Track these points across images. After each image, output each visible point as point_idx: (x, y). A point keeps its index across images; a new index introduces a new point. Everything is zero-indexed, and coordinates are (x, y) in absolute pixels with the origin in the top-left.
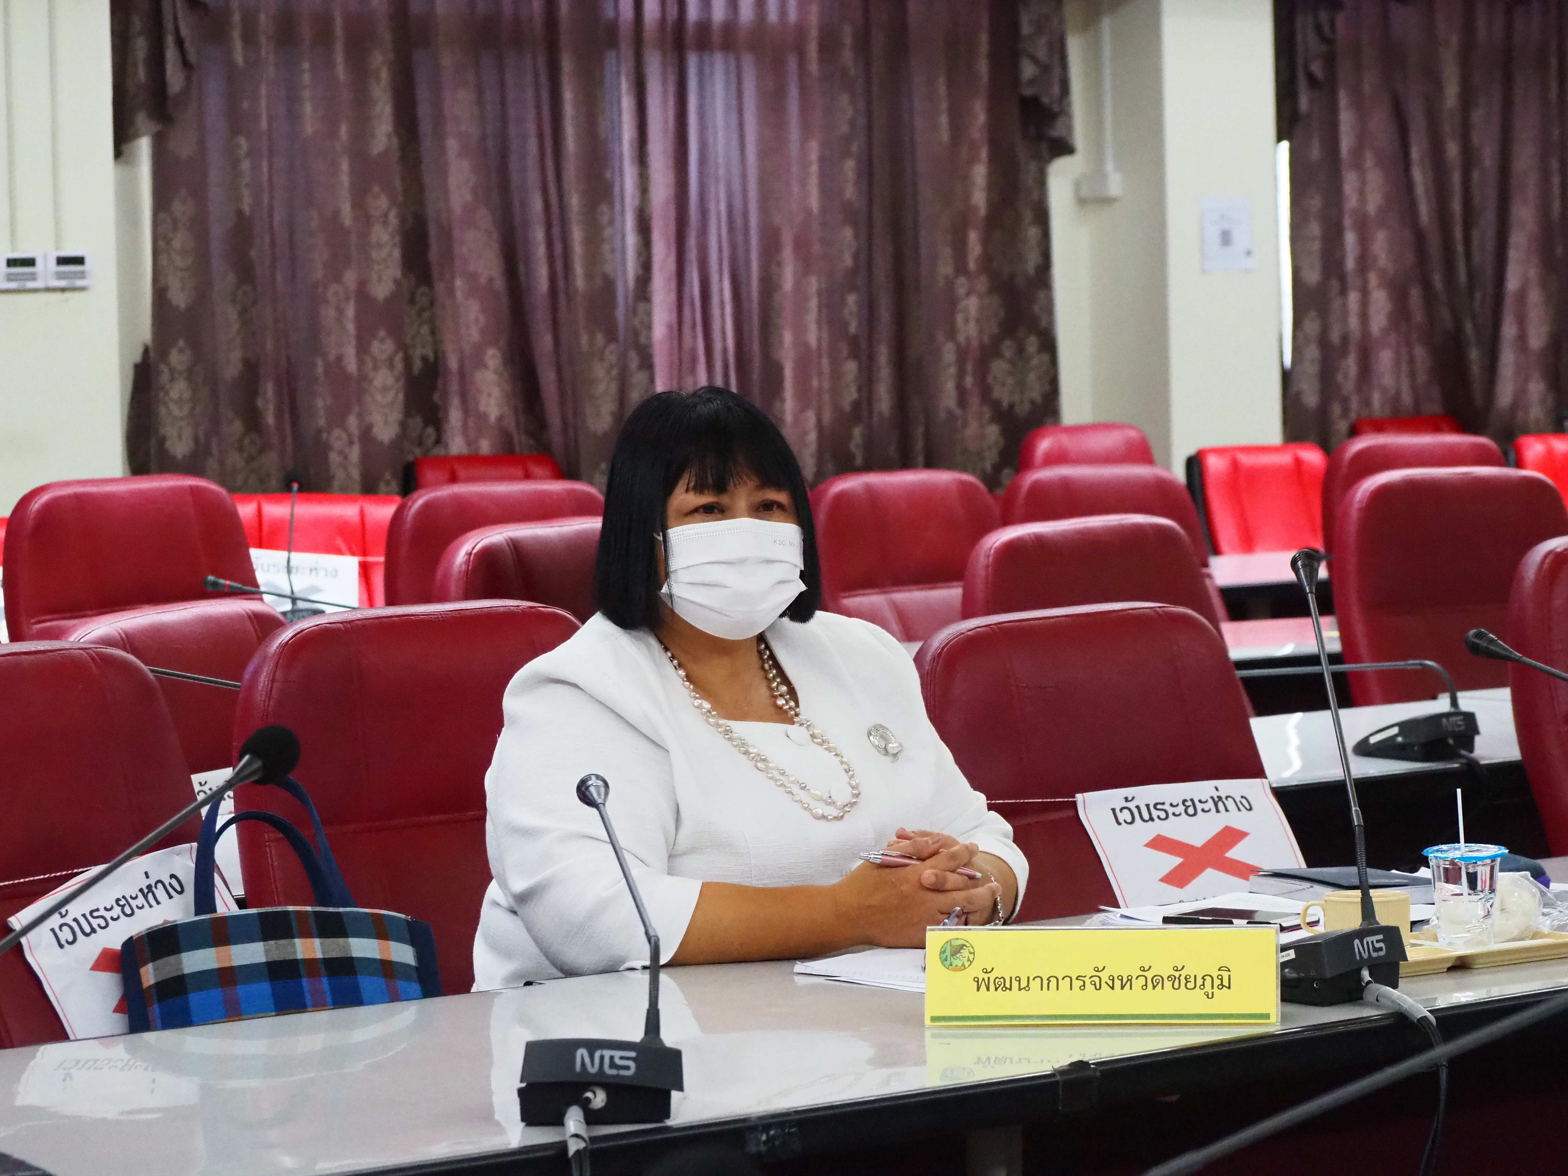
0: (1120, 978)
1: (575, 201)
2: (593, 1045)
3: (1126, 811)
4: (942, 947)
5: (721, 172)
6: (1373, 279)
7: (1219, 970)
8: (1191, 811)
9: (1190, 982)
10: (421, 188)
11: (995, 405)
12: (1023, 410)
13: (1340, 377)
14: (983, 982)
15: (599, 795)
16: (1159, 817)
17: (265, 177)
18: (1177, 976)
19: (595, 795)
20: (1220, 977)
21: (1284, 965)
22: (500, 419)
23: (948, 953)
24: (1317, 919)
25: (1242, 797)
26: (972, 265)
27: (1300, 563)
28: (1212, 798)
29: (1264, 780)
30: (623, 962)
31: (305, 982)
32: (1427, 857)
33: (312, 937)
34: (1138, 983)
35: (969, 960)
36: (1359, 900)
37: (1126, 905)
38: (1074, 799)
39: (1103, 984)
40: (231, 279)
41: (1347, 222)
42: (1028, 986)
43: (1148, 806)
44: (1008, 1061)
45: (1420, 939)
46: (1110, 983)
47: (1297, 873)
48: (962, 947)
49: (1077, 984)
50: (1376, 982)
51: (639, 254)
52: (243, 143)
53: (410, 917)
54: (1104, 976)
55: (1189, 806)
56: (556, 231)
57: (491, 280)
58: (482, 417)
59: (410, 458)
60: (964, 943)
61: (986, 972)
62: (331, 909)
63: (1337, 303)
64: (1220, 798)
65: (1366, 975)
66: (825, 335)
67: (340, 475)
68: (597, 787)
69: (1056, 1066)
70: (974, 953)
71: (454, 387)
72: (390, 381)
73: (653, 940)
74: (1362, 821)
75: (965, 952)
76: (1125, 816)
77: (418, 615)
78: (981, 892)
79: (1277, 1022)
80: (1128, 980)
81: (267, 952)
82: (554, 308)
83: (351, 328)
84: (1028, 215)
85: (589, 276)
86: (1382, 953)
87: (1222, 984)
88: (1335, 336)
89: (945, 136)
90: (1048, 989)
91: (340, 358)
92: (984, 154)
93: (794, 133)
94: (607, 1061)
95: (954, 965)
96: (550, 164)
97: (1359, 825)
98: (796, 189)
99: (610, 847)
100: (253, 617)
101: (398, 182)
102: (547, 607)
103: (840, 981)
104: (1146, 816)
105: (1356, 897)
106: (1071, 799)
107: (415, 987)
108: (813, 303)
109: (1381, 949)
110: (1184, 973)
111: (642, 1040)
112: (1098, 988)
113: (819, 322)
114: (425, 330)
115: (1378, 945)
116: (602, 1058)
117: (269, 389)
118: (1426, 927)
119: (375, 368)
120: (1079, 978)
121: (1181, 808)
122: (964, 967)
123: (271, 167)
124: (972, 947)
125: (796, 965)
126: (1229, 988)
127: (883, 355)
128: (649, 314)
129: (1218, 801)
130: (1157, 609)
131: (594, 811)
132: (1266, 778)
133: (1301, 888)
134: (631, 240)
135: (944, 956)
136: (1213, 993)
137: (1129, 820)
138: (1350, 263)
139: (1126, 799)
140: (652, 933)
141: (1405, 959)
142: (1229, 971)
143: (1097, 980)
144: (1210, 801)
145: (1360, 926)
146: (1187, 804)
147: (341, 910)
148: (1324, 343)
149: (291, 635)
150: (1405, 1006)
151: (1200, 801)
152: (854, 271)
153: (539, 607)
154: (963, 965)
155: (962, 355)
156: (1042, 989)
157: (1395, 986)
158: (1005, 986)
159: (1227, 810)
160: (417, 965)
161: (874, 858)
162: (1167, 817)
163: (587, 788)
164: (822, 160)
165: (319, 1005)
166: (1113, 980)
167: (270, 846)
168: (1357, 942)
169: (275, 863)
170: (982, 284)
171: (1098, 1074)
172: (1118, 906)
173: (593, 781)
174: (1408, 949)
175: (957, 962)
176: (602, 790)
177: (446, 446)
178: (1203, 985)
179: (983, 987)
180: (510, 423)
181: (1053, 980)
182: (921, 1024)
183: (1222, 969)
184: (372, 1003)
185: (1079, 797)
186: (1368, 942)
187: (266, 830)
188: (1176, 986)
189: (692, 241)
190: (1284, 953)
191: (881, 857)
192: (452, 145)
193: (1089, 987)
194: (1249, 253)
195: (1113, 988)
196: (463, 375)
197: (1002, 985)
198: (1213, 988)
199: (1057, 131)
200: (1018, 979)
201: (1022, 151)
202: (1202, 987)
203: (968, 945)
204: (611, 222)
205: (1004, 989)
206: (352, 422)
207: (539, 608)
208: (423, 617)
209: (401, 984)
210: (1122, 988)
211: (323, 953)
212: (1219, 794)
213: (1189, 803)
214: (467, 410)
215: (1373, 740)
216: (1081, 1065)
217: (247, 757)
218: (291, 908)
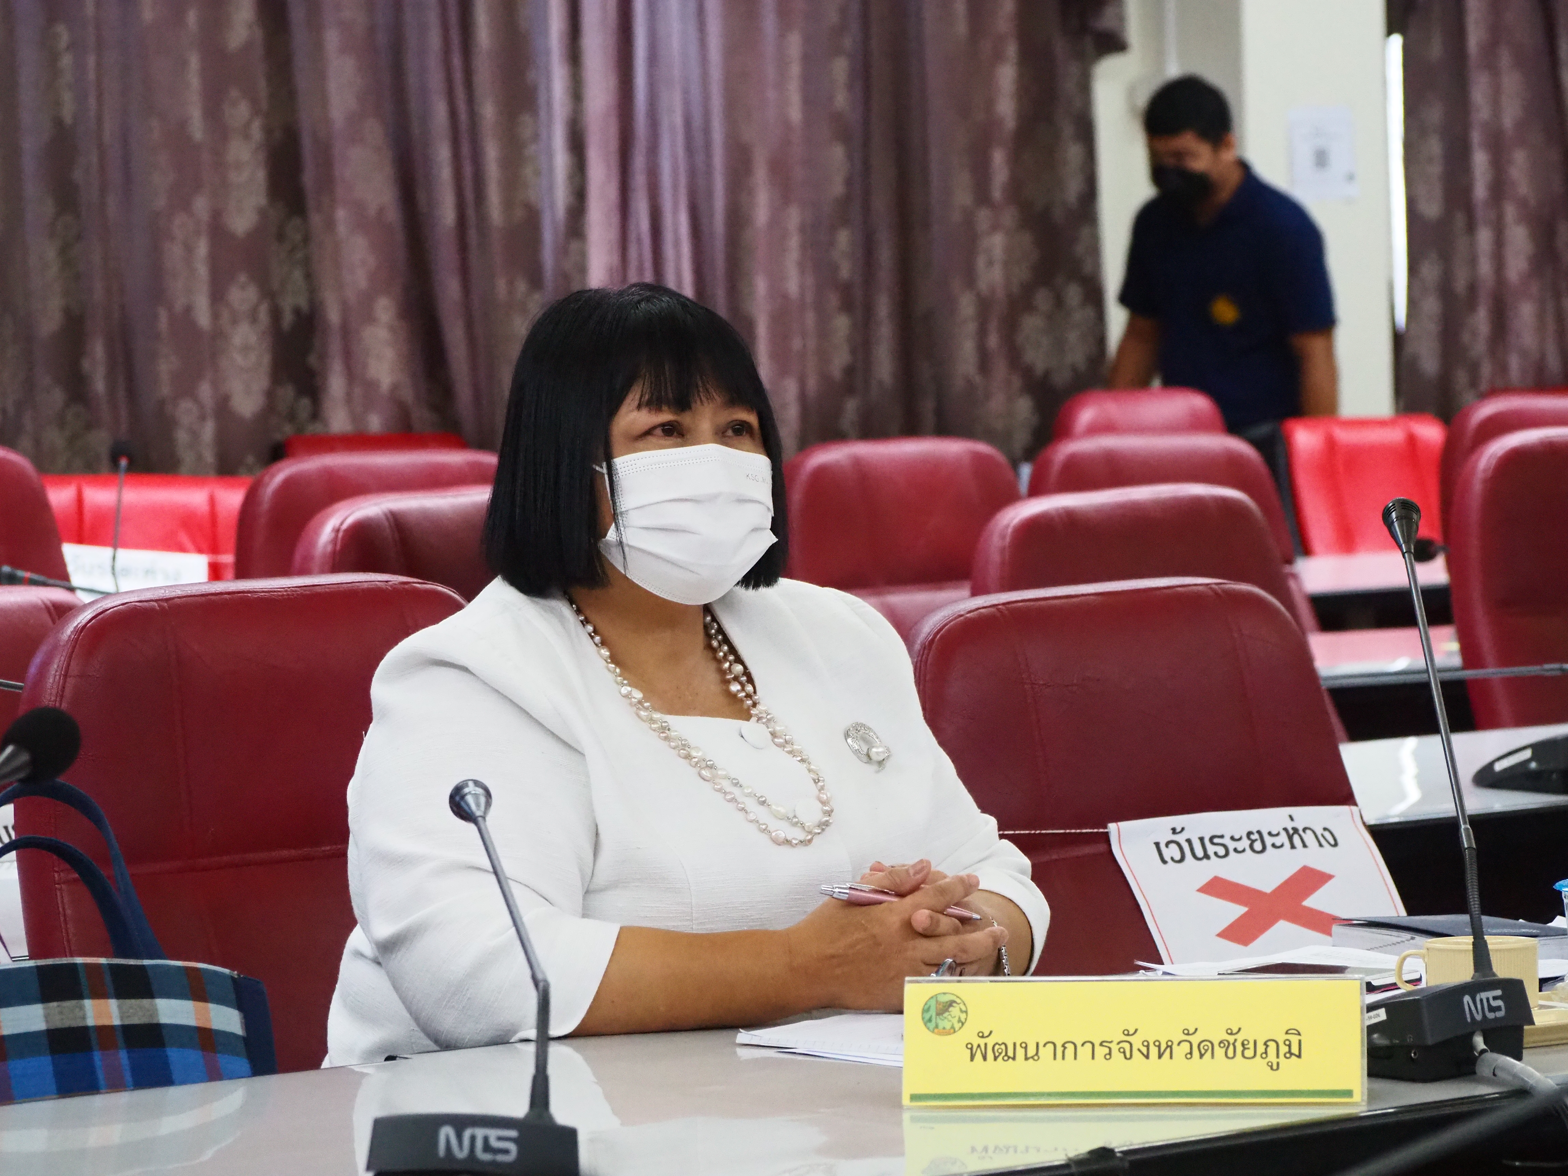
0: (1157, 1044)
1: (488, 111)
2: (460, 1122)
3: (1173, 846)
4: (926, 1004)
5: (676, 73)
6: (1510, 211)
7: (1287, 1033)
8: (1258, 846)
9: (1248, 1048)
10: (292, 95)
11: (1027, 373)
12: (1062, 378)
13: (1466, 337)
14: (979, 1050)
15: (478, 805)
16: (1216, 854)
17: (92, 76)
18: (1232, 1041)
19: (473, 807)
20: (1287, 1043)
21: (1372, 1029)
22: (395, 387)
23: (933, 1012)
24: (1418, 977)
25: (1325, 829)
26: (997, 194)
27: (1394, 515)
28: (1285, 829)
29: (1353, 808)
30: (515, 1032)
31: (97, 1057)
32: (1560, 893)
33: (108, 998)
34: (1180, 1051)
35: (959, 1021)
36: (1471, 947)
37: (1171, 960)
38: (1106, 830)
39: (1135, 1052)
40: (49, 208)
41: (1476, 137)
42: (1037, 1054)
43: (1202, 839)
44: (1011, 1150)
45: (1553, 1001)
46: (1144, 1050)
47: (1394, 922)
48: (951, 1004)
49: (1101, 1051)
50: (1492, 1051)
51: (571, 177)
52: (63, 34)
53: (236, 972)
54: (1137, 1041)
55: (1256, 840)
56: (465, 149)
57: (381, 211)
58: (371, 386)
59: (278, 437)
60: (954, 998)
61: (983, 1037)
62: (132, 962)
63: (1461, 244)
64: (1296, 830)
65: (1479, 1042)
66: (810, 281)
67: (188, 458)
68: (476, 796)
69: (1072, 1154)
70: (966, 1012)
71: (335, 346)
72: (253, 339)
73: (541, 985)
74: (1473, 841)
75: (955, 1011)
76: (1172, 852)
77: (257, 592)
78: (978, 938)
79: (1363, 1100)
80: (1168, 1046)
81: (47, 1017)
82: (463, 247)
83: (202, 270)
84: (1068, 130)
85: (508, 204)
86: (1501, 1014)
87: (1290, 1052)
88: (1460, 285)
89: (961, 27)
90: (1063, 1058)
91: (188, 309)
92: (1012, 50)
93: (769, 22)
94: (479, 1144)
95: (941, 1027)
96: (457, 61)
97: (1469, 848)
98: (771, 94)
99: (493, 878)
100: (52, 608)
101: (262, 85)
102: (426, 583)
103: (795, 1053)
104: (1200, 853)
105: (1467, 944)
106: (1101, 830)
107: (243, 1064)
108: (794, 242)
109: (1498, 1008)
110: (1240, 1037)
111: (527, 1116)
112: (1128, 1056)
113: (801, 266)
114: (298, 275)
115: (1494, 1003)
116: (473, 1139)
117: (98, 350)
118: (1559, 985)
119: (235, 322)
120: (1105, 1044)
121: (1245, 843)
122: (953, 1030)
123: (99, 65)
124: (965, 1004)
125: (739, 1034)
126: (1299, 1056)
127: (884, 307)
128: (583, 255)
129: (1293, 834)
130: (1214, 586)
131: (472, 827)
132: (1355, 804)
133: (1399, 940)
134: (561, 160)
135: (927, 1016)
136: (1278, 1064)
137: (1178, 857)
138: (1480, 191)
139: (1174, 831)
140: (540, 976)
141: (1532, 1023)
142: (1299, 1034)
143: (1127, 1046)
144: (1283, 834)
145: (1472, 978)
146: (1253, 837)
147: (146, 962)
148: (1445, 291)
149: (89, 617)
150: (1531, 1082)
151: (1270, 834)
152: (845, 202)
153: (415, 583)
154: (953, 1027)
155: (984, 306)
156: (1055, 1058)
157: (1519, 1058)
158: (1006, 1055)
159: (1305, 846)
160: (245, 1035)
161: (840, 892)
162: (1227, 854)
163: (463, 797)
164: (807, 59)
165: (116, 1086)
166: (1148, 1047)
167: (60, 890)
168: (1467, 999)
169: (69, 912)
170: (1009, 217)
171: (1127, 1165)
172: (1161, 962)
173: (471, 788)
174: (1535, 1012)
175: (945, 1024)
176: (483, 800)
177: (326, 423)
178: (1266, 1053)
179: (979, 1056)
180: (408, 395)
181: (1070, 1047)
182: (899, 1105)
183: (1290, 1032)
184: (183, 1082)
185: (1112, 827)
186: (1481, 1000)
187: (56, 869)
188: (1230, 1053)
189: (639, 162)
190: (1372, 1014)
191: (847, 891)
192: (332, 38)
193: (1117, 1055)
194: (1351, 177)
195: (1147, 1057)
196: (347, 333)
197: (1004, 1054)
198: (1278, 1057)
199: (1106, 21)
200: (1024, 1045)
201: (1060, 47)
202: (1264, 1056)
203: (958, 1001)
204: (536, 137)
205: (1006, 1058)
206: (205, 391)
207: (414, 585)
208: (262, 594)
209: (224, 1060)
210: (1160, 1056)
211: (122, 1018)
212: (1294, 824)
213: (1255, 836)
214: (352, 374)
215: (1499, 767)
216: (1104, 1153)
217: (9, 749)
218: (79, 960)
